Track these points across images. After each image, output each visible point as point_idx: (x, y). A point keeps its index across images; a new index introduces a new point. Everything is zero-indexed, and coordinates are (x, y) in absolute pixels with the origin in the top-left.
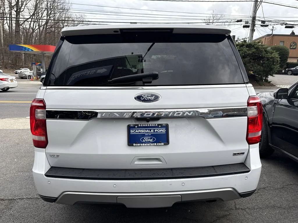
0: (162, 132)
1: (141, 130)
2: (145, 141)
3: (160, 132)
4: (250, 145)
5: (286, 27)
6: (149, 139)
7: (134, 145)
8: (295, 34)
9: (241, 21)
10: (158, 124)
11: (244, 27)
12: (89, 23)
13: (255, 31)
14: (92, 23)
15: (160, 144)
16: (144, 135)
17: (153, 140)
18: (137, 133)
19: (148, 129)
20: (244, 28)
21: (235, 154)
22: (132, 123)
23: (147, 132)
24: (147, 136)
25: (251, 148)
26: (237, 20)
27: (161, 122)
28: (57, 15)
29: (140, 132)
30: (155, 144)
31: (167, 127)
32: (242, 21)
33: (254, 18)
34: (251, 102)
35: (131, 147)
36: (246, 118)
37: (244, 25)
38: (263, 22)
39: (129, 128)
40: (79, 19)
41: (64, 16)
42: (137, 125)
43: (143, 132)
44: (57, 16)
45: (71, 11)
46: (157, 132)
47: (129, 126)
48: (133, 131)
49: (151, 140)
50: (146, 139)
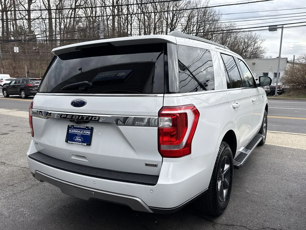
0: (88, 134)
1: (75, 130)
2: (77, 140)
3: (86, 134)
4: (163, 158)
6: (79, 138)
7: (69, 142)
10: (86, 127)
12: (238, 31)
14: (242, 30)
15: (84, 144)
16: (76, 135)
17: (82, 140)
18: (72, 132)
19: (80, 130)
21: (147, 164)
22: (71, 124)
23: (79, 133)
24: (78, 136)
25: (164, 161)
27: (90, 125)
28: (208, 26)
29: (74, 132)
30: (81, 143)
31: (92, 130)
34: (164, 112)
36: (157, 129)
39: (69, 128)
40: (229, 28)
41: (213, 27)
42: (73, 126)
43: (76, 133)
44: (207, 28)
45: (221, 21)
46: (85, 133)
47: (68, 126)
48: (70, 131)
49: (80, 140)
50: (78, 139)
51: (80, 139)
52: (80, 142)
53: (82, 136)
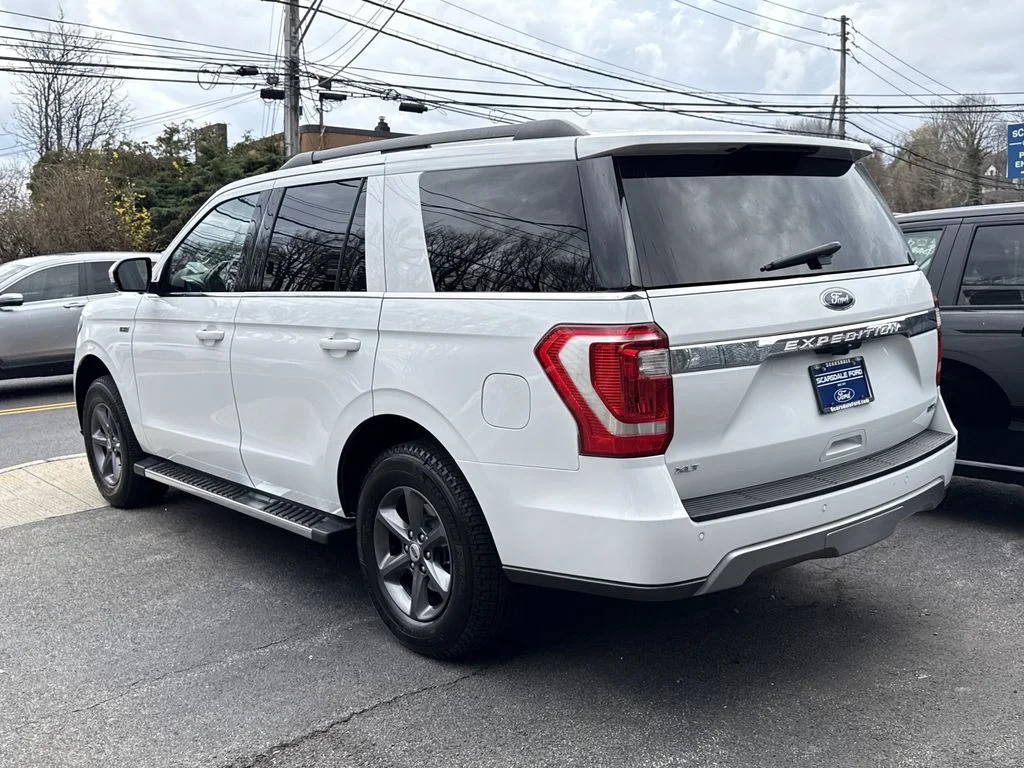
1: (830, 375)
2: (842, 400)
3: (856, 376)
5: (403, 108)
6: (845, 393)
7: (832, 409)
8: (391, 131)
9: (251, 71)
10: (851, 359)
11: (265, 94)
13: (301, 114)
15: (860, 402)
16: (835, 387)
17: (851, 395)
18: (826, 382)
19: (840, 373)
20: (267, 100)
23: (840, 379)
24: (840, 387)
26: (239, 68)
27: (852, 354)
29: (830, 381)
31: (862, 364)
32: (256, 73)
33: (293, 65)
35: (825, 417)
37: (266, 87)
38: (325, 83)
39: (813, 373)
42: (823, 365)
43: (834, 381)
46: (852, 376)
47: (810, 368)
48: (819, 381)
49: (848, 396)
50: (842, 395)
51: (847, 393)
52: (850, 402)
53: (849, 384)
